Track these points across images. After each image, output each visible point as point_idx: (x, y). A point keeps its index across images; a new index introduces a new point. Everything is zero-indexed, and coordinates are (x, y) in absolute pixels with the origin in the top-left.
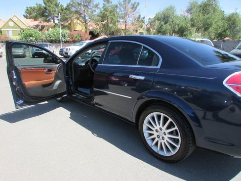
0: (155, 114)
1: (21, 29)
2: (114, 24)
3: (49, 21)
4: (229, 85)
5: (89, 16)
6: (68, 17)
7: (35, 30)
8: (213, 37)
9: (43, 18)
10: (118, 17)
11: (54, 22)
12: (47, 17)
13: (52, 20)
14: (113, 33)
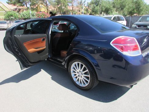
0: (76, 63)
1: (6, 11)
2: (65, 7)
3: (23, 5)
4: (113, 45)
5: (49, 2)
6: (35, 3)
7: (14, 12)
8: (126, 14)
9: (19, 4)
10: (67, 2)
11: (27, 6)
12: (22, 3)
13: (25, 5)
14: (64, 13)
